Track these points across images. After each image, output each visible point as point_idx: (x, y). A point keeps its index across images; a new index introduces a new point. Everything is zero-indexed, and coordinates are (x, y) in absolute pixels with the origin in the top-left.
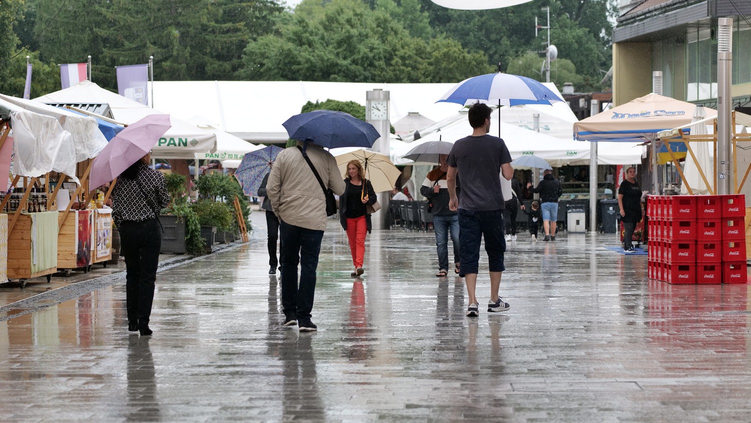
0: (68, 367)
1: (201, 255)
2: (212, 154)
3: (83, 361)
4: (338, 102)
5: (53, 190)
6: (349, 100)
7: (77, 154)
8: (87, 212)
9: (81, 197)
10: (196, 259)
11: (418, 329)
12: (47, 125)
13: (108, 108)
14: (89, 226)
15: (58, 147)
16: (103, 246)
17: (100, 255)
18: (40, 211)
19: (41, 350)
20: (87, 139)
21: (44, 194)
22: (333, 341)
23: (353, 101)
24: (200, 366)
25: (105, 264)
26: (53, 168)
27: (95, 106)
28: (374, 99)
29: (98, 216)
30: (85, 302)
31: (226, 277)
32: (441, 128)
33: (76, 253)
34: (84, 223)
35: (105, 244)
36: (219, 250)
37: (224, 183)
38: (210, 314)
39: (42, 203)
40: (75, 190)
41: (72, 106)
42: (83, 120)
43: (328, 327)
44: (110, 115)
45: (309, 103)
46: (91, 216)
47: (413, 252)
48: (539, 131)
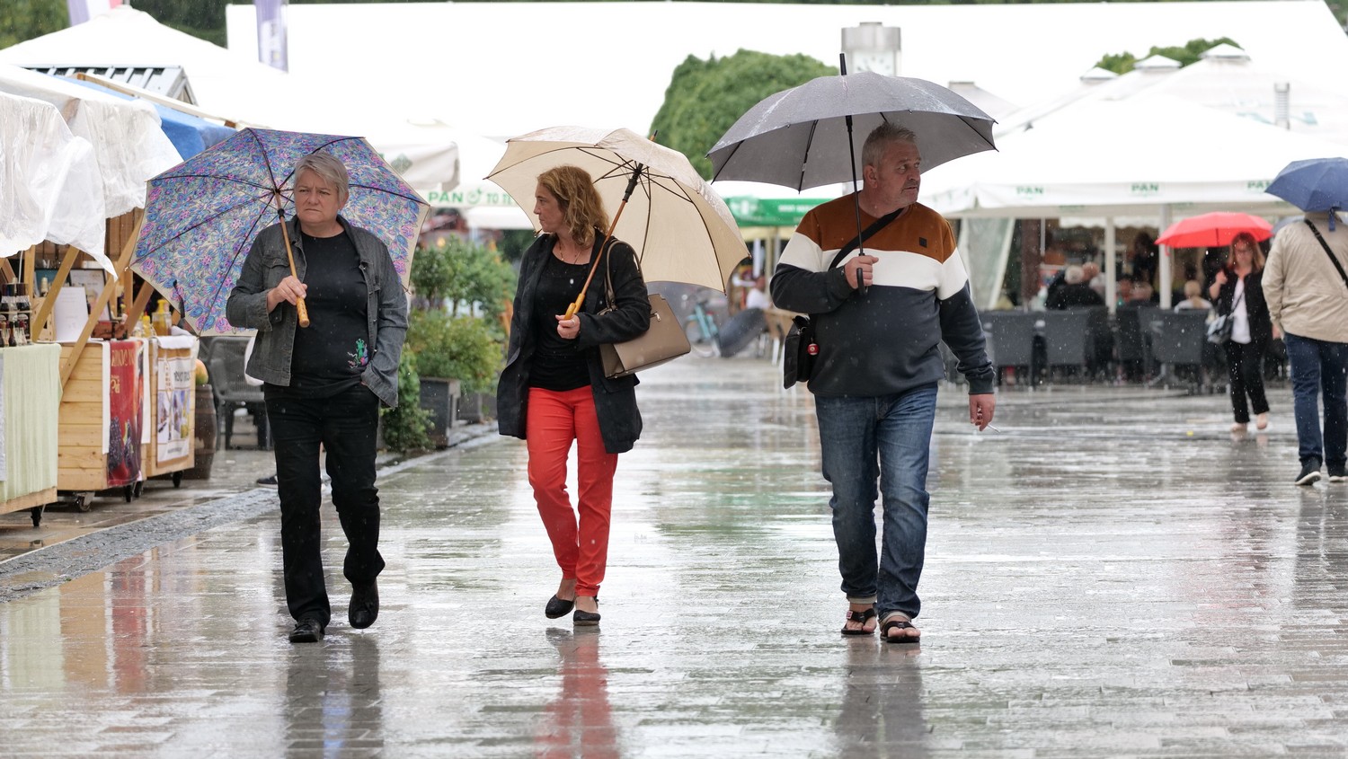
0: (102, 743)
1: (421, 453)
2: (445, 193)
3: (140, 729)
4: (766, 56)
5: (45, 289)
6: (793, 52)
7: (106, 198)
8: (131, 346)
9: (114, 307)
10: (410, 463)
11: (995, 643)
12: (32, 123)
13: (183, 76)
14: (136, 383)
15: (60, 179)
16: (174, 432)
17: (164, 454)
18: (12, 343)
19: (30, 703)
20: (131, 157)
21: (22, 299)
22: (777, 674)
23: (805, 54)
24: (439, 741)
25: (177, 479)
26: (48, 235)
27: (148, 72)
28: (860, 48)
29: (160, 355)
30: (127, 579)
31: (488, 511)
32: (1034, 120)
33: (106, 450)
34: (124, 374)
35: (176, 428)
36: (466, 440)
37: (478, 266)
38: (456, 606)
39: (19, 324)
40: (99, 288)
41: (90, 73)
42: (122, 109)
43: (762, 640)
44: (187, 96)
45: (691, 60)
46: (142, 355)
47: (965, 443)
48: (1288, 127)
